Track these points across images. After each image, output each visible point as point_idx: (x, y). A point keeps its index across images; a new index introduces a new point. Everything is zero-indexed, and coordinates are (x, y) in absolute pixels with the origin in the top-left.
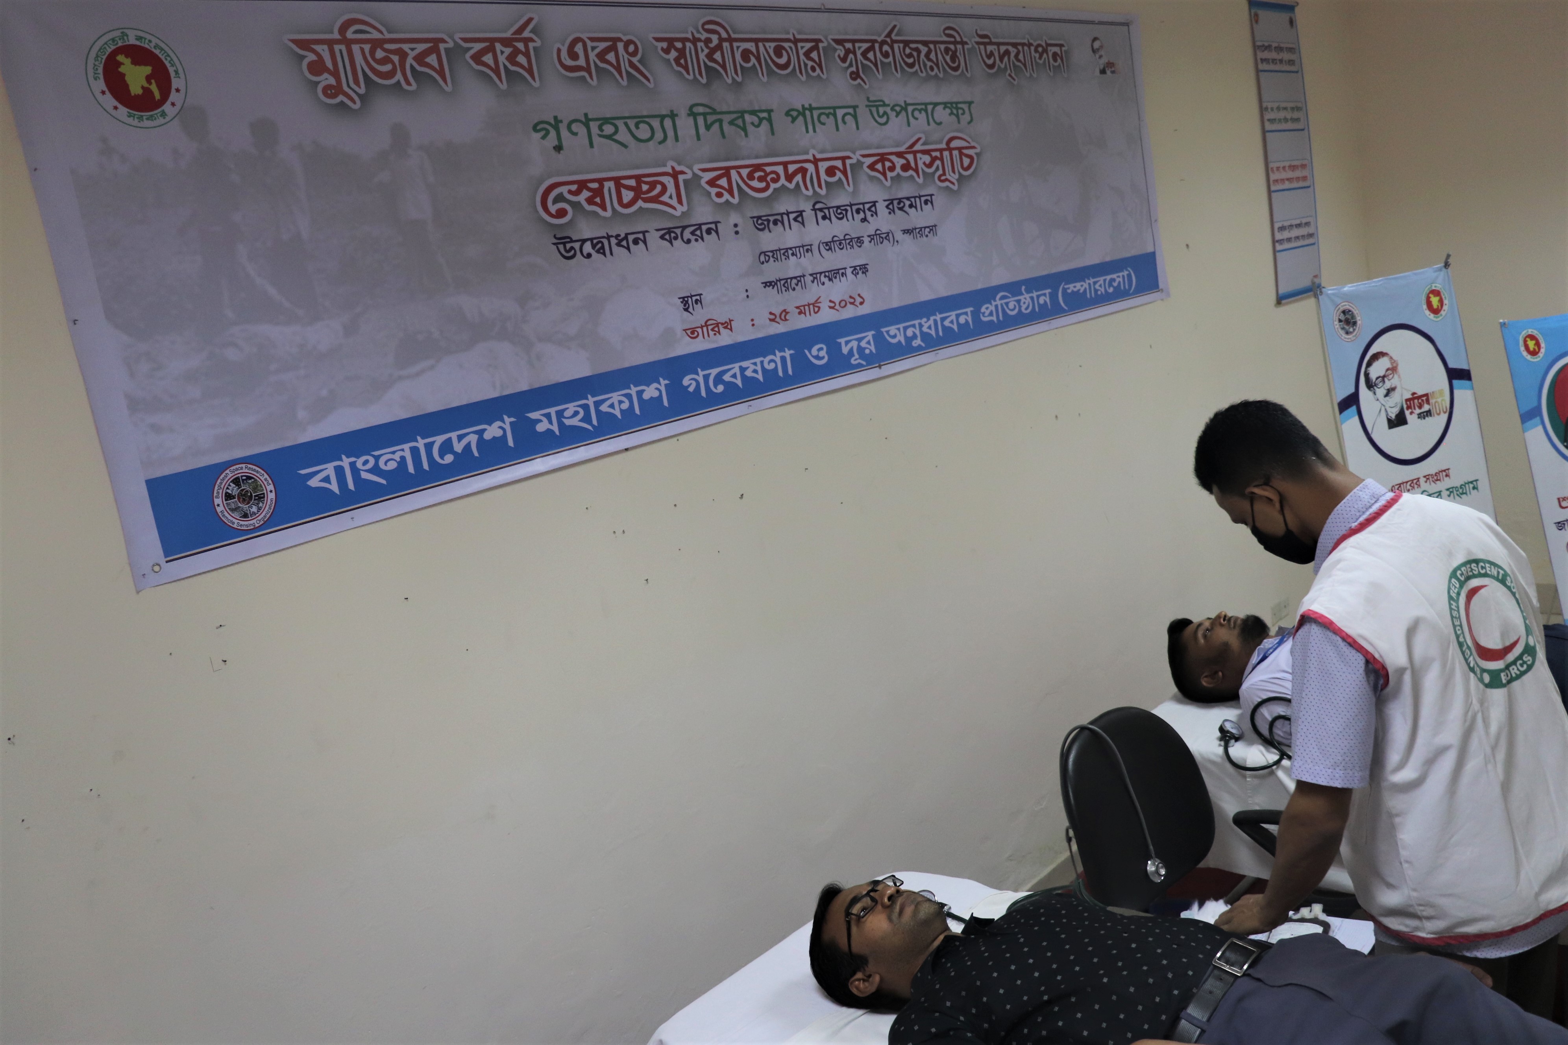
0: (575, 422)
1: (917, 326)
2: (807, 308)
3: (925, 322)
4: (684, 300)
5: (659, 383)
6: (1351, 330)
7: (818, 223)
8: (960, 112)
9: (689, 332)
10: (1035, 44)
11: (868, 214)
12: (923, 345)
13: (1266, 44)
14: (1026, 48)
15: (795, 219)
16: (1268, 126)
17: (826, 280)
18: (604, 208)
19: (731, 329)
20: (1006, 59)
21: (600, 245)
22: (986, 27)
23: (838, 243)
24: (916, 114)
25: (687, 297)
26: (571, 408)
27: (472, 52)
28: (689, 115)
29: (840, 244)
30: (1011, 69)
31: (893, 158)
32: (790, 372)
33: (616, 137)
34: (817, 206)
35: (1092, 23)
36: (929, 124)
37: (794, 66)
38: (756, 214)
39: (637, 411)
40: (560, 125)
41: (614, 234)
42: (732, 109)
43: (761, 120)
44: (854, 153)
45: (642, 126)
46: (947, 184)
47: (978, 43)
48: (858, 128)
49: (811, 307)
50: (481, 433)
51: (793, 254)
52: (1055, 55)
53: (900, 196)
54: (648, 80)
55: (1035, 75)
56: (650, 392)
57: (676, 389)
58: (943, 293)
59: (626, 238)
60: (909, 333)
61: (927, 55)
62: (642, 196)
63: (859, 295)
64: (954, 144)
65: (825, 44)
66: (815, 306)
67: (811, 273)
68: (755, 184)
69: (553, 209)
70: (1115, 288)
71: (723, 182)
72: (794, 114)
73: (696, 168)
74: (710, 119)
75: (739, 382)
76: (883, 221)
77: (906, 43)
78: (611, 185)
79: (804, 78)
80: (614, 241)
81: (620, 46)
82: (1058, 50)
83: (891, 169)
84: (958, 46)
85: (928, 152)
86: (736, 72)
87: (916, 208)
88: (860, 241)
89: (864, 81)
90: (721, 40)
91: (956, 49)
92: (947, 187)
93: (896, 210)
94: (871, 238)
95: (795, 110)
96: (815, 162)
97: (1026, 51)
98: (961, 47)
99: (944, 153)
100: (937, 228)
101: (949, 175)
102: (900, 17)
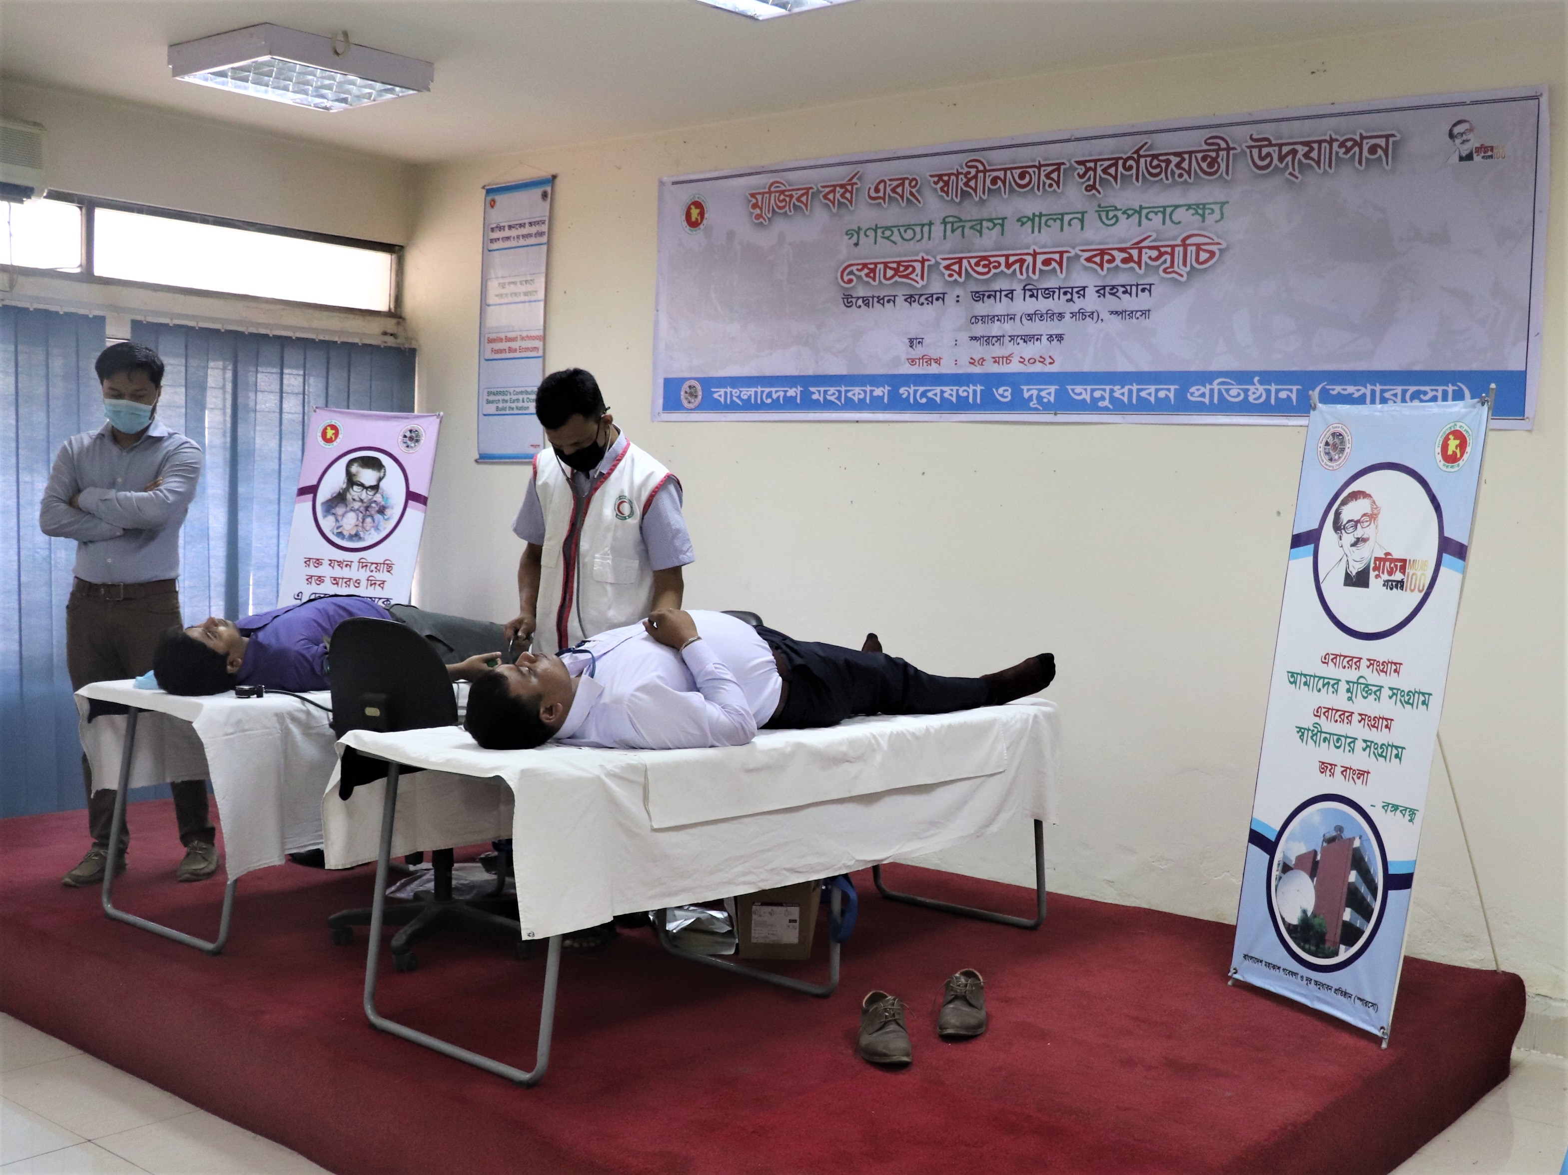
0: (832, 398)
1: (1108, 391)
2: (1001, 359)
3: (1119, 389)
4: (911, 341)
5: (884, 388)
6: (1336, 457)
7: (1024, 299)
8: (1207, 212)
9: (910, 361)
11: (1075, 296)
12: (1111, 407)
15: (1006, 296)
17: (1021, 342)
18: (874, 279)
19: (939, 364)
20: (1291, 158)
22: (1267, 131)
23: (1039, 315)
24: (1151, 216)
25: (914, 339)
26: (832, 390)
27: (823, 193)
28: (941, 223)
29: (1041, 317)
30: (1291, 167)
31: (1115, 253)
32: (979, 401)
33: (891, 238)
34: (1028, 287)
36: (1164, 223)
39: (868, 401)
41: (877, 295)
42: (974, 218)
43: (995, 225)
44: (1074, 248)
46: (1174, 275)
47: (1252, 147)
48: (1082, 228)
49: (1005, 359)
50: (786, 392)
51: (998, 320)
52: (1375, 147)
53: (1114, 283)
54: (920, 202)
55: (1335, 170)
56: (878, 392)
57: (894, 394)
58: (1146, 368)
59: (883, 299)
60: (1097, 394)
61: (1181, 164)
62: (899, 274)
63: (1051, 357)
64: (1191, 241)
66: (1008, 359)
67: (1010, 334)
68: (980, 269)
69: (846, 278)
71: (956, 267)
72: (1026, 220)
73: (938, 258)
74: (956, 225)
75: (938, 399)
76: (1091, 302)
77: (1156, 157)
78: (881, 266)
79: (1042, 193)
80: (876, 299)
81: (907, 183)
82: (1382, 141)
83: (1109, 261)
84: (1221, 153)
85: (1156, 248)
86: (984, 193)
87: (1130, 294)
88: (1061, 316)
89: (1099, 192)
90: (978, 171)
91: (1218, 156)
92: (1173, 279)
93: (1107, 294)
94: (1073, 314)
95: (1025, 217)
96: (1035, 255)
97: (1325, 148)
98: (1225, 153)
99: (1177, 249)
100: (1151, 312)
101: (1179, 267)
102: (1154, 136)
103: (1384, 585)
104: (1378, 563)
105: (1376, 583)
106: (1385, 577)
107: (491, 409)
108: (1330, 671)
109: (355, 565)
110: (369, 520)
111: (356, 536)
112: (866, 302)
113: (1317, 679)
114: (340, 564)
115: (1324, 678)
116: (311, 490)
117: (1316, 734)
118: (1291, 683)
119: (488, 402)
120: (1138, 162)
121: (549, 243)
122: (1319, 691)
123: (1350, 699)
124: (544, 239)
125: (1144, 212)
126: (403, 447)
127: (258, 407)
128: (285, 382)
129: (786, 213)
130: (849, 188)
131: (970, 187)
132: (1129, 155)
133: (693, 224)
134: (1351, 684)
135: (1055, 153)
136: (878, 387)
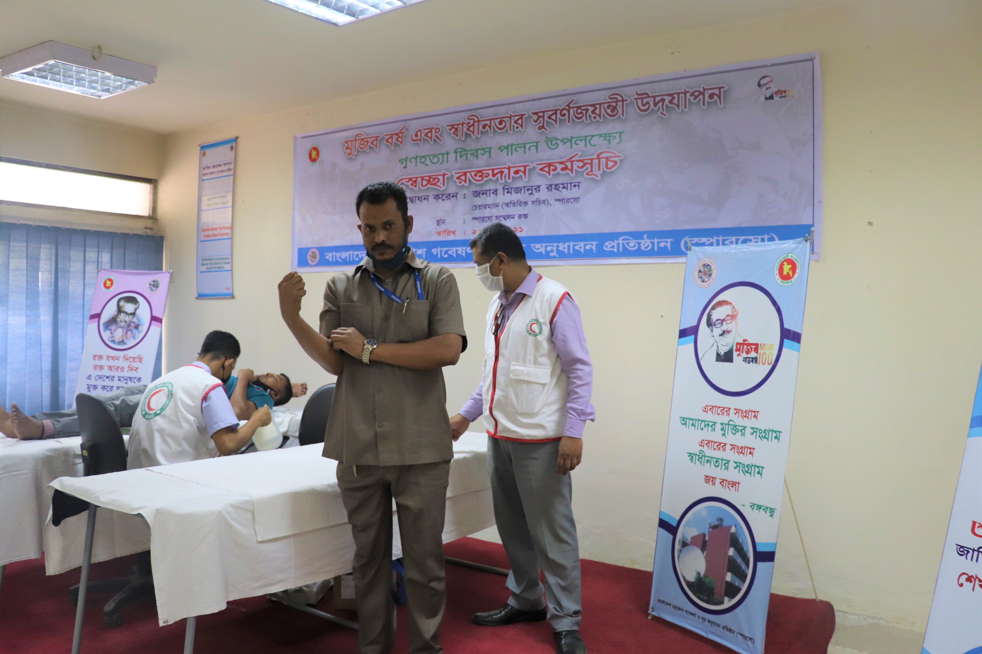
1: (555, 247)
3: (562, 245)
4: (438, 221)
5: (423, 249)
6: (707, 279)
7: (504, 194)
8: (612, 138)
9: (438, 233)
10: (694, 91)
11: (534, 191)
12: (557, 256)
14: (681, 95)
15: (493, 193)
18: (416, 186)
19: (455, 234)
20: (661, 104)
21: (412, 200)
22: (647, 89)
23: (513, 204)
24: (578, 142)
25: (440, 220)
27: (386, 139)
28: (454, 153)
29: (514, 204)
30: (662, 109)
31: (557, 165)
35: (764, 66)
36: (586, 146)
37: (509, 128)
38: (475, 190)
40: (407, 159)
41: (418, 196)
42: (473, 149)
43: (485, 152)
45: (434, 158)
46: (593, 176)
47: (637, 99)
48: (537, 151)
51: (489, 207)
52: (712, 95)
53: (557, 182)
54: (441, 141)
55: (688, 110)
57: (429, 253)
58: (578, 232)
59: (421, 198)
60: (549, 249)
61: (594, 111)
62: (430, 183)
63: (520, 228)
67: (496, 215)
68: (477, 178)
71: (463, 178)
72: (503, 148)
73: (453, 173)
74: (462, 154)
75: (454, 255)
76: (543, 194)
78: (419, 179)
79: (513, 132)
80: (417, 198)
82: (717, 91)
83: (554, 170)
84: (619, 103)
85: (582, 161)
86: (478, 134)
87: (567, 189)
88: (526, 203)
89: (546, 130)
90: (474, 122)
91: (617, 105)
92: (593, 179)
93: (553, 189)
94: (533, 202)
95: (503, 146)
96: (509, 168)
97: (682, 97)
98: (621, 103)
99: (594, 161)
100: (579, 199)
101: (595, 171)
102: (578, 95)
103: (744, 361)
104: (738, 346)
105: (738, 359)
106: (744, 355)
107: (204, 268)
108: (710, 417)
109: (121, 359)
110: (129, 333)
111: (122, 342)
113: (700, 422)
114: (113, 358)
115: (705, 421)
116: (97, 316)
117: (701, 458)
118: (683, 424)
119: (203, 265)
120: (569, 111)
121: (234, 175)
122: (702, 429)
123: (724, 435)
124: (231, 173)
125: (574, 140)
126: (149, 290)
127: (71, 270)
128: (87, 255)
129: (365, 151)
130: (400, 135)
131: (470, 131)
132: (563, 107)
133: (313, 160)
134: (724, 425)
135: (520, 108)
136: (419, 249)
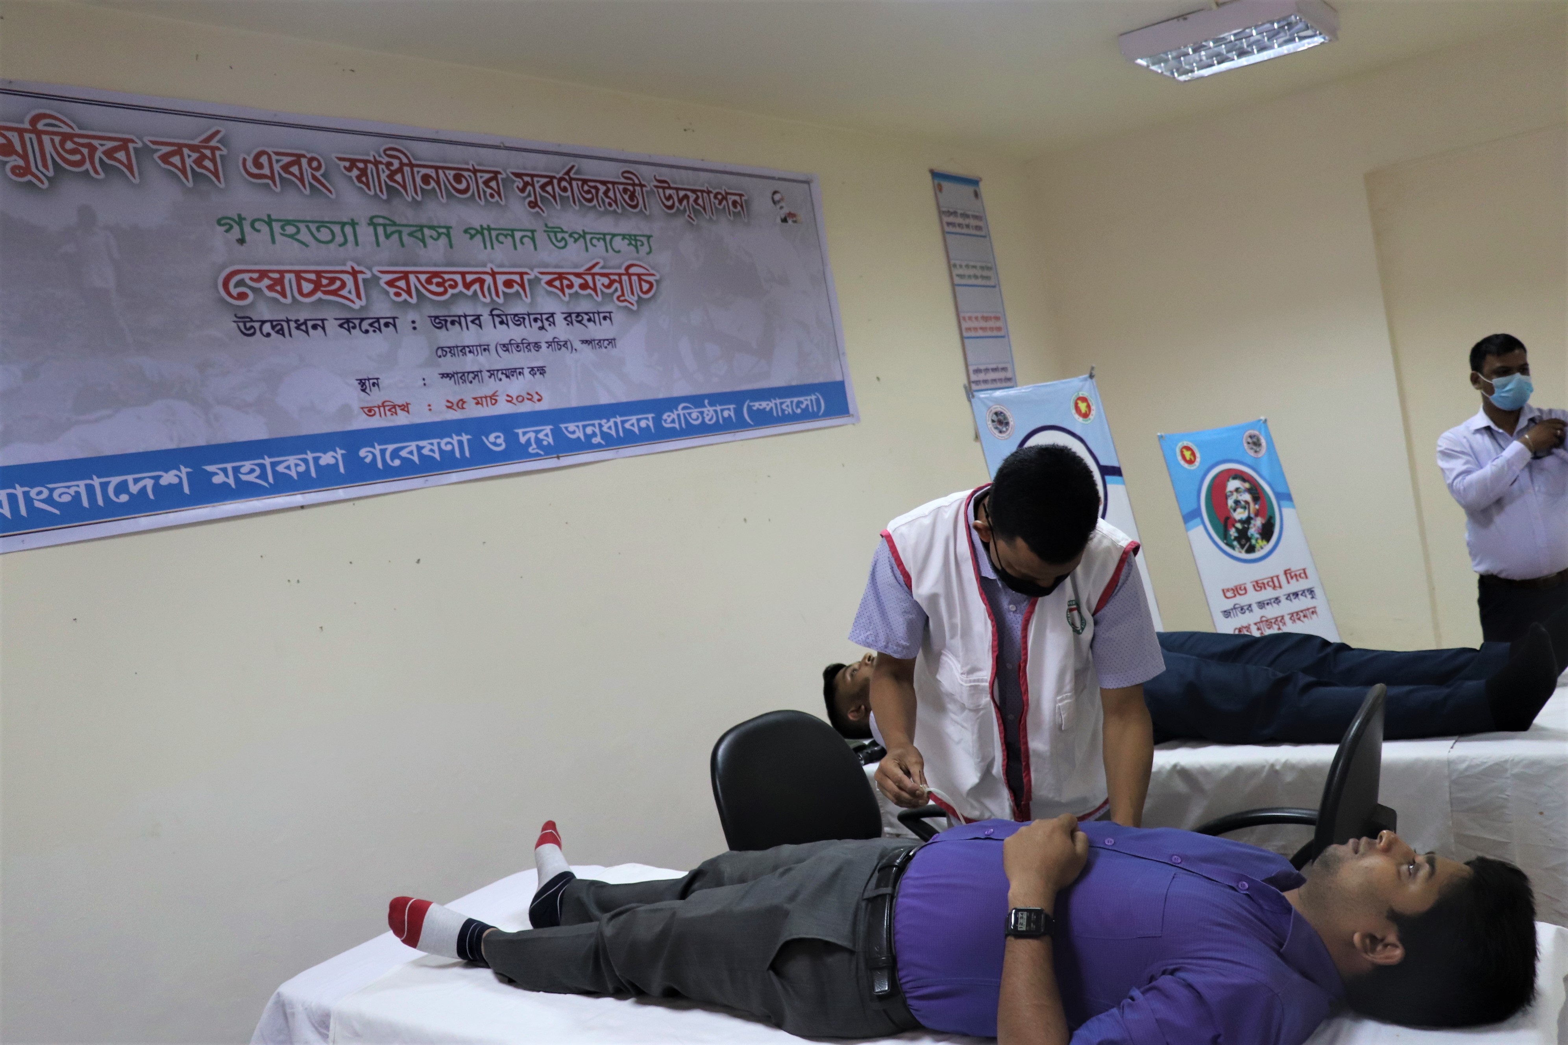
0: (251, 478)
1: (597, 426)
2: (484, 400)
3: (606, 423)
4: (362, 383)
5: (335, 452)
6: (1004, 429)
7: (495, 327)
8: (639, 243)
9: (366, 410)
10: (714, 192)
11: (546, 323)
12: (603, 442)
13: (951, 210)
14: (705, 194)
15: (473, 322)
16: (957, 280)
17: (503, 377)
18: (284, 295)
19: (408, 412)
20: (685, 202)
21: (279, 327)
22: (665, 174)
23: (515, 345)
24: (595, 241)
25: (365, 380)
26: (247, 465)
27: (160, 153)
28: (369, 224)
29: (518, 347)
30: (689, 210)
31: (572, 277)
32: (467, 454)
33: (298, 237)
34: (495, 312)
35: (773, 178)
36: (607, 251)
37: (473, 192)
38: (433, 314)
39: (313, 474)
40: (244, 222)
41: (294, 318)
42: (411, 223)
43: (439, 235)
44: (532, 270)
45: (322, 229)
46: (625, 304)
47: (656, 187)
48: (535, 248)
50: (157, 479)
51: (470, 352)
52: (735, 203)
53: (578, 310)
54: (330, 192)
55: (714, 218)
56: (327, 459)
57: (352, 459)
58: (624, 399)
59: (305, 323)
60: (589, 430)
61: (606, 193)
62: (322, 289)
63: (537, 393)
64: (632, 270)
65: (504, 176)
66: (493, 399)
67: (488, 369)
68: (433, 288)
69: (234, 292)
70: (802, 409)
71: (402, 284)
72: (473, 232)
73: (375, 270)
74: (390, 229)
75: (416, 458)
77: (585, 182)
78: (292, 276)
79: (483, 203)
80: (293, 325)
81: (304, 161)
82: (738, 199)
83: (566, 287)
85: (607, 275)
86: (416, 192)
87: (597, 322)
88: (538, 346)
89: (539, 210)
91: (632, 190)
92: (626, 307)
93: (574, 322)
94: (549, 344)
95: (474, 228)
96: (493, 274)
97: (706, 197)
98: (637, 188)
100: (616, 341)
101: (628, 296)
102: (579, 160)
112: (279, 328)
120: (570, 185)
125: (586, 237)
129: (87, 173)
130: (210, 154)
131: (397, 182)
132: (561, 175)
135: (489, 159)
136: (325, 453)
